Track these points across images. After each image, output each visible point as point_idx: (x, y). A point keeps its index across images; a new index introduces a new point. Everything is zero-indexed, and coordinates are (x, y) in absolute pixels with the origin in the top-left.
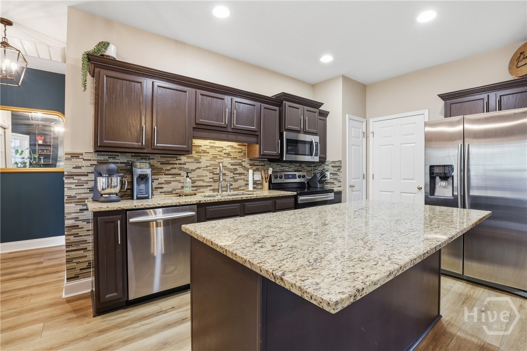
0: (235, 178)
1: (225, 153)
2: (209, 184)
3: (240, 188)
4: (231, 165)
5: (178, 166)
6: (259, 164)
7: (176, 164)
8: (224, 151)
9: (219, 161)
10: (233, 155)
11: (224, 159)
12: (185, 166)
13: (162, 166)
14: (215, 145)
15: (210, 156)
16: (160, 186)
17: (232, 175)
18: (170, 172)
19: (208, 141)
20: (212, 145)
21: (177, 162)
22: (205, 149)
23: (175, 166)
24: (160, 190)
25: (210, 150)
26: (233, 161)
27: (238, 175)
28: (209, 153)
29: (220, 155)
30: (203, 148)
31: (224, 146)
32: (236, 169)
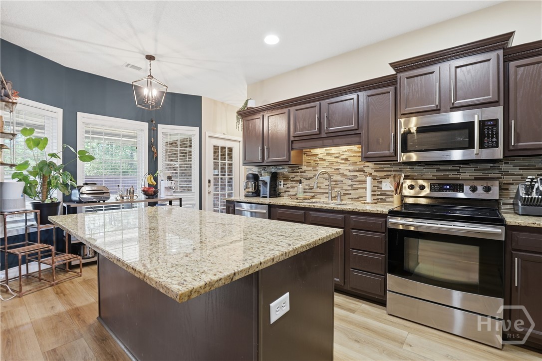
0: (354, 186)
1: (341, 159)
2: (325, 191)
3: (360, 199)
4: (349, 171)
5: (300, 174)
6: (391, 169)
7: (298, 172)
8: (342, 157)
9: (335, 168)
10: (352, 160)
11: (342, 165)
12: (305, 174)
13: (289, 174)
14: (331, 152)
15: (326, 163)
16: (287, 190)
17: (350, 182)
18: (295, 179)
19: (325, 149)
20: (328, 152)
21: (299, 171)
22: (322, 157)
23: (298, 174)
24: (287, 193)
25: (326, 157)
26: (351, 167)
27: (358, 183)
28: (325, 160)
29: (337, 162)
30: (320, 156)
31: (341, 152)
32: (356, 176)
